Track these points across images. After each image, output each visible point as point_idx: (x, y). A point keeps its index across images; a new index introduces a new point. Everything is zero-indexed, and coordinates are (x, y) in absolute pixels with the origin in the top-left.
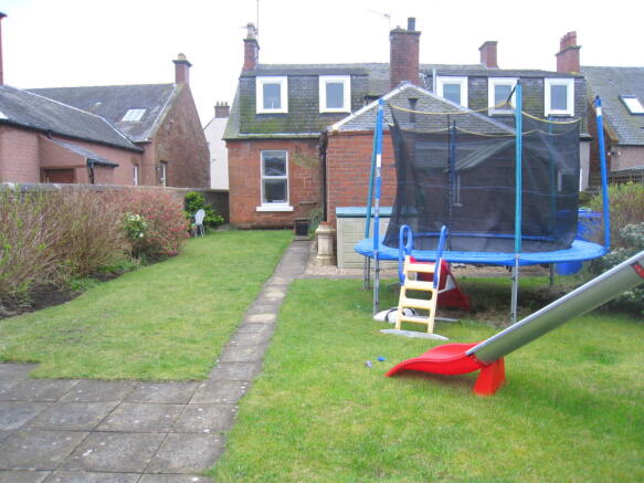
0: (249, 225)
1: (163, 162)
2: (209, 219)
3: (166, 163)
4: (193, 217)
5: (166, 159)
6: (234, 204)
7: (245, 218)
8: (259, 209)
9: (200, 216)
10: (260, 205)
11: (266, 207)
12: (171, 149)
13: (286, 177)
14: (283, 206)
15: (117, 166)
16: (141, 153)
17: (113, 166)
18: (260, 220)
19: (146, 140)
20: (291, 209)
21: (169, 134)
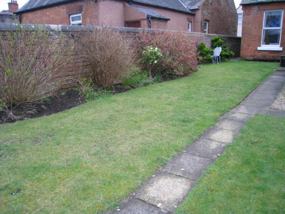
0: (252, 58)
1: (206, 20)
2: (224, 53)
3: (208, 21)
4: (213, 52)
5: (208, 19)
6: (244, 45)
7: (250, 54)
8: (259, 48)
9: (218, 51)
10: (260, 46)
11: (264, 47)
12: (212, 14)
13: (281, 28)
14: (276, 47)
15: (169, 20)
16: (194, 15)
17: (167, 20)
18: (259, 55)
19: (197, 8)
20: (281, 49)
21: (211, 4)
